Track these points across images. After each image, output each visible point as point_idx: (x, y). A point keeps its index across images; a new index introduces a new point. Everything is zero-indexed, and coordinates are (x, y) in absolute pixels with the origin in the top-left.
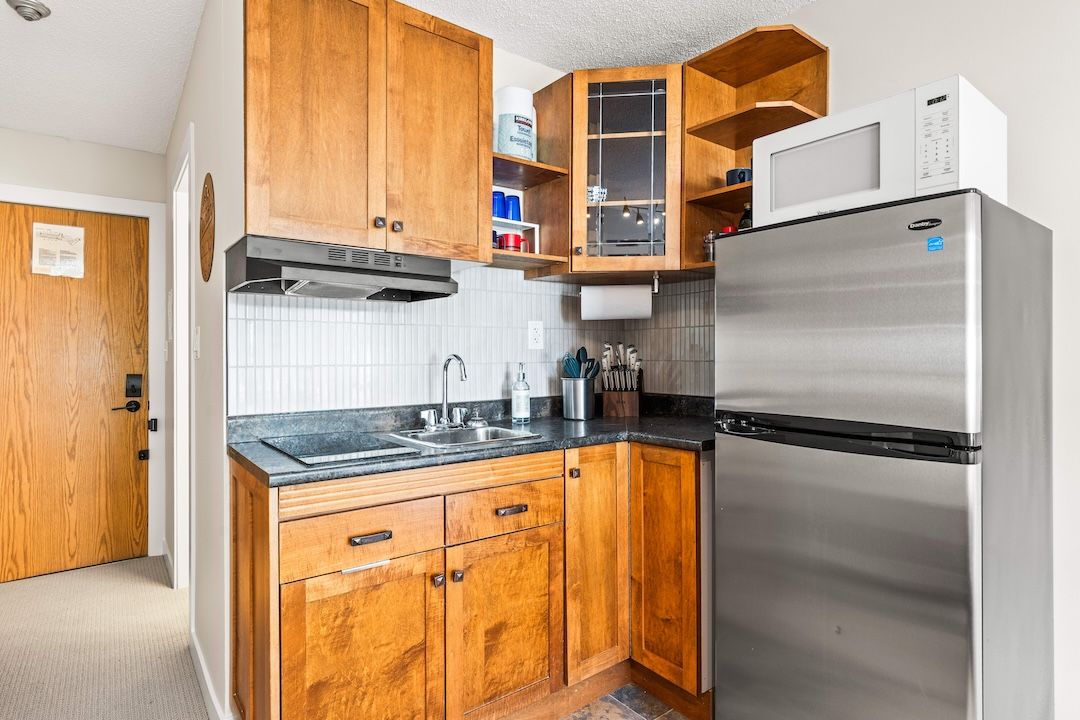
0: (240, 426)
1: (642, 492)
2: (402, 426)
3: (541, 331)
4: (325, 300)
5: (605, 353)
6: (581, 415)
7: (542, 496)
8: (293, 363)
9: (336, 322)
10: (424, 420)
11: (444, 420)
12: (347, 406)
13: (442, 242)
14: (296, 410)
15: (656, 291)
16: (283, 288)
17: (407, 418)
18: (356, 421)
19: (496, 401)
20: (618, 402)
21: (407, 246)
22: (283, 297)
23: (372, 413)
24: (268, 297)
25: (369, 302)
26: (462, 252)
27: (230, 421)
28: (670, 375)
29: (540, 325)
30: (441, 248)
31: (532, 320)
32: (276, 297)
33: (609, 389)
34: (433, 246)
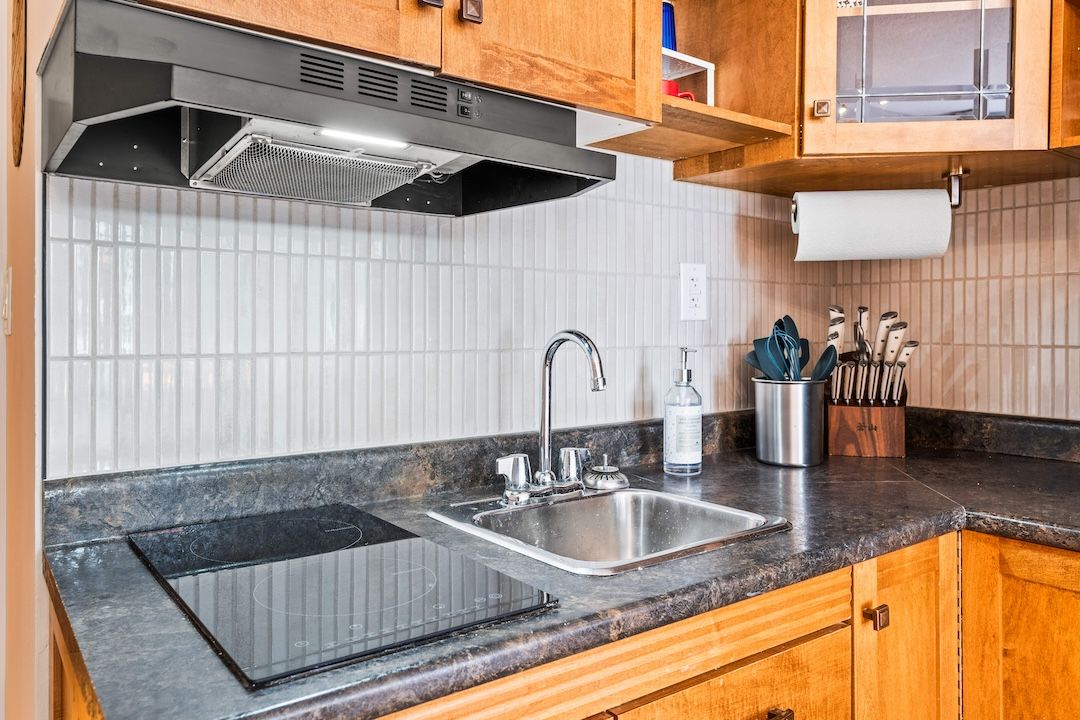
0: (77, 503)
1: (1001, 647)
2: (447, 486)
3: (703, 284)
4: (282, 205)
5: (832, 330)
6: (798, 456)
7: (814, 679)
8: (208, 347)
9: (306, 255)
10: (502, 478)
11: (545, 477)
12: (330, 447)
13: (562, 65)
14: (214, 459)
15: (955, 201)
16: (185, 170)
17: (455, 469)
18: (349, 481)
19: (625, 427)
20: (861, 427)
21: (487, 64)
22: (186, 194)
23: (383, 458)
24: (148, 190)
25: (378, 214)
26: (603, 92)
27: (50, 494)
28: (948, 371)
29: (701, 271)
30: (562, 79)
31: (686, 262)
32: (169, 192)
33: (842, 401)
34: (543, 70)
